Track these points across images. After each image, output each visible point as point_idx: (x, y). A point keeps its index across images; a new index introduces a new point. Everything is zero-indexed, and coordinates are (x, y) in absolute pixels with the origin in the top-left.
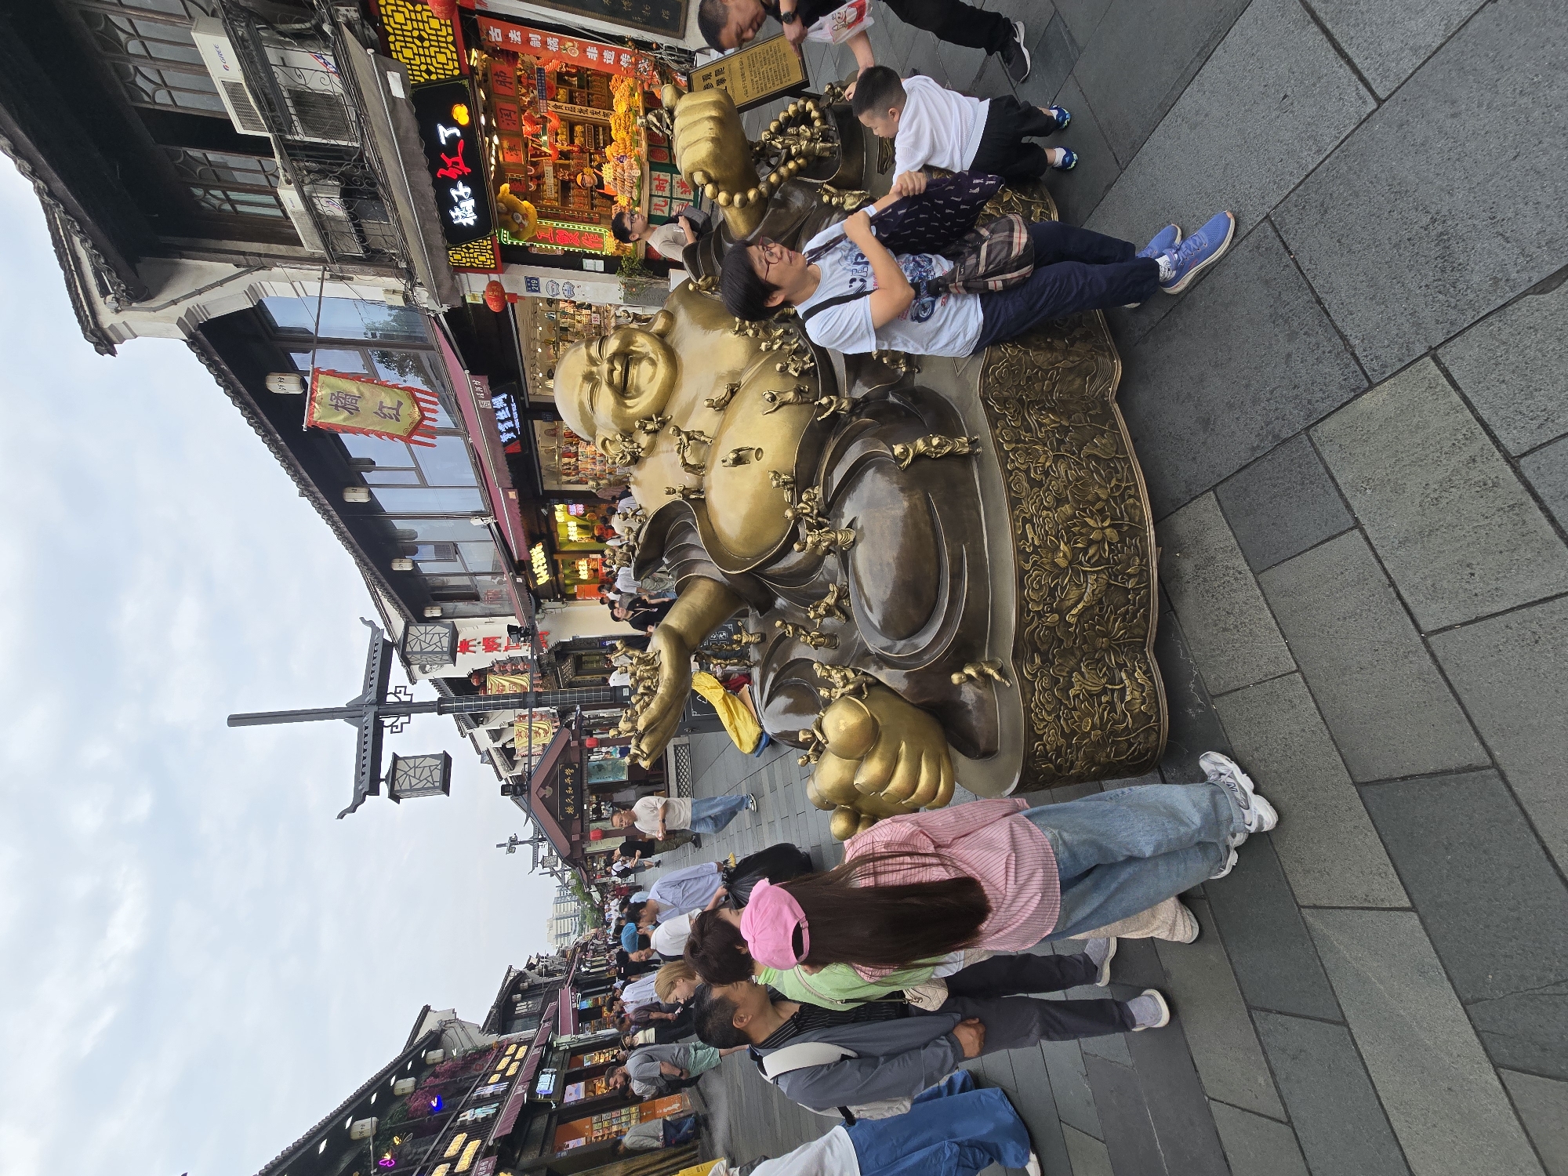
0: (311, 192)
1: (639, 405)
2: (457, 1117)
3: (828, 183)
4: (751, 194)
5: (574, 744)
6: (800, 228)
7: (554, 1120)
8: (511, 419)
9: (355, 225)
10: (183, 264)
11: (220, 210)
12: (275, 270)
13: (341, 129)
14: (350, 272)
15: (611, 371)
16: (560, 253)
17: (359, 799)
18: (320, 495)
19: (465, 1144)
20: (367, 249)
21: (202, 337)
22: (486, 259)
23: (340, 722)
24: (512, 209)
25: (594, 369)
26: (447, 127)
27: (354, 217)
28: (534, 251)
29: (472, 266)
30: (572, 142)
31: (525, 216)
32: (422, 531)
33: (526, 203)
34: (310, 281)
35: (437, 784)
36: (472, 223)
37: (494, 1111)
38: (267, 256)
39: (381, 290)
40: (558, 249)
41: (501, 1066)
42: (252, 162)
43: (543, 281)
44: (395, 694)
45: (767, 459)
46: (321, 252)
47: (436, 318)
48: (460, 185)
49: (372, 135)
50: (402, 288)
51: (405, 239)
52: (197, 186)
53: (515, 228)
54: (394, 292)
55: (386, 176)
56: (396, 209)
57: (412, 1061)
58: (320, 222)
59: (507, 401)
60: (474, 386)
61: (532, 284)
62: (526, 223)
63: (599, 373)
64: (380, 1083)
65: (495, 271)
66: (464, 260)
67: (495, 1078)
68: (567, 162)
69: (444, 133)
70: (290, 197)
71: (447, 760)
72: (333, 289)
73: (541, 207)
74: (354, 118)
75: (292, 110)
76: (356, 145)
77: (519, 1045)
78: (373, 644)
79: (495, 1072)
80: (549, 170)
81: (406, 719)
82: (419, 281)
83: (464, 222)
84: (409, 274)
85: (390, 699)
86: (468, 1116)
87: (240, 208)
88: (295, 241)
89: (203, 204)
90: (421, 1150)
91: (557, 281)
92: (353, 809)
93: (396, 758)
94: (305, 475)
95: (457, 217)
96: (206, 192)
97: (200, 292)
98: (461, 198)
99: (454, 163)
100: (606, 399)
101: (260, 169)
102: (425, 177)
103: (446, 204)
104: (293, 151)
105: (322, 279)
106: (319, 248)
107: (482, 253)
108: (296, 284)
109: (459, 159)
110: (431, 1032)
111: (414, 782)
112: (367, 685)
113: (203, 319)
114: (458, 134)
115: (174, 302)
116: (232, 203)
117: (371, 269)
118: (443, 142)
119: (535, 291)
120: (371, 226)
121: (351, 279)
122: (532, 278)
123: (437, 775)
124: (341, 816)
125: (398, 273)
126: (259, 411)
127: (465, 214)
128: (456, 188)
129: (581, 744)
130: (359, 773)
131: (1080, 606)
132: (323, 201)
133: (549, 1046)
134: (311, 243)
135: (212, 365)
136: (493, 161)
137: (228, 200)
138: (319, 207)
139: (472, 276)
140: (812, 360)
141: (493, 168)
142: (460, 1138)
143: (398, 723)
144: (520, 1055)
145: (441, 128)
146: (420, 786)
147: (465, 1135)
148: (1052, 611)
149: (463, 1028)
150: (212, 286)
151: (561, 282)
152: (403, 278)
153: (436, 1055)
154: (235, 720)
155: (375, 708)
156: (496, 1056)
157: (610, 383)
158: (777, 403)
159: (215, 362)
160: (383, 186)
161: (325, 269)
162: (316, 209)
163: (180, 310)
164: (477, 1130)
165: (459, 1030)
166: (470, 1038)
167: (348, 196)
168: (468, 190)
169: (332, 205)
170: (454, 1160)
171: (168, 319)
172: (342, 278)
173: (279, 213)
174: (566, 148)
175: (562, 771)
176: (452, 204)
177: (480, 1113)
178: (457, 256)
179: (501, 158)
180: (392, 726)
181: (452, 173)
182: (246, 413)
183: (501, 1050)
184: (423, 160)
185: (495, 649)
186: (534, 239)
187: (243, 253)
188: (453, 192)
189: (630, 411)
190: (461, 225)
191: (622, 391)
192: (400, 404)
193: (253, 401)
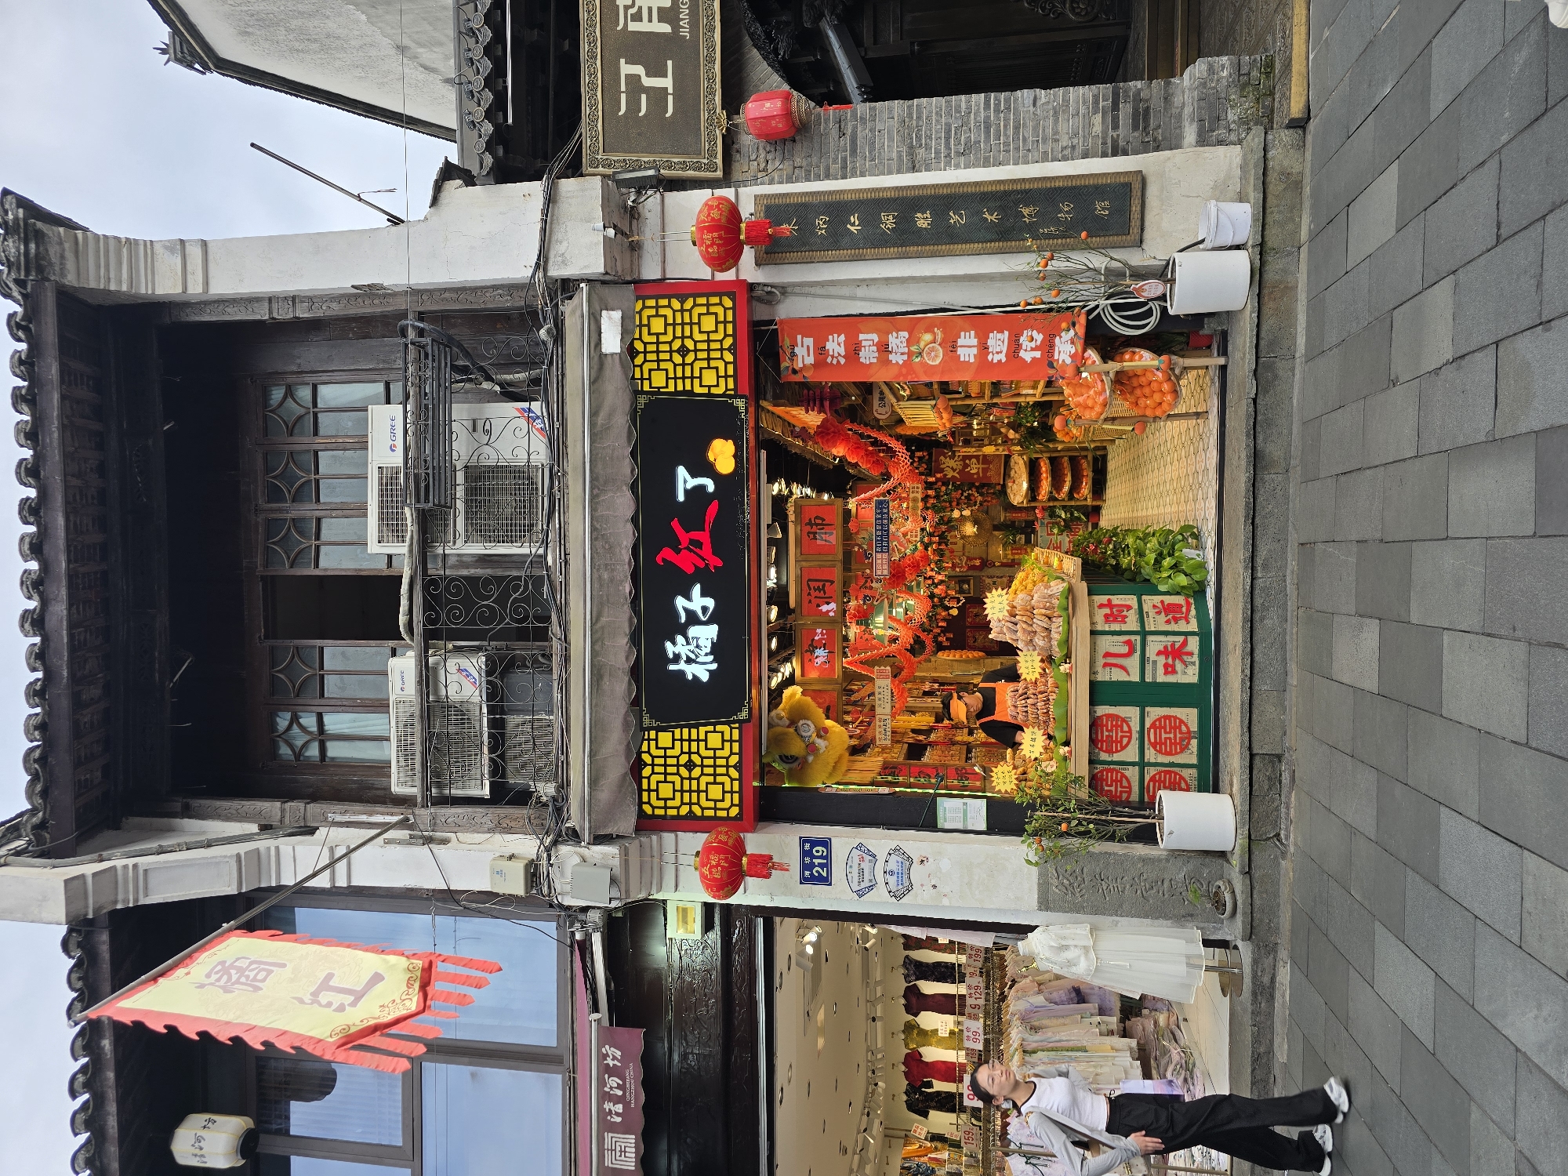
0: (438, 659)
11: (302, 753)
12: (321, 832)
13: (522, 520)
14: (448, 826)
20: (497, 779)
26: (693, 471)
29: (690, 813)
36: (705, 677)
43: (841, 847)
46: (413, 792)
48: (697, 590)
50: (534, 851)
52: (287, 708)
54: (514, 862)
55: (566, 586)
66: (678, 801)
69: (685, 480)
82: (570, 828)
83: (690, 671)
87: (332, 749)
89: (282, 741)
95: (677, 658)
96: (294, 720)
98: (693, 619)
99: (692, 542)
109: (704, 537)
113: (128, 902)
114: (710, 486)
115: (100, 860)
116: (325, 739)
117: (489, 817)
118: (681, 497)
121: (444, 841)
127: (694, 653)
128: (689, 598)
132: (452, 671)
137: (321, 731)
138: (442, 688)
139: (686, 841)
145: (682, 472)
151: (882, 851)
161: (405, 823)
162: (437, 692)
168: (710, 603)
169: (462, 680)
172: (428, 841)
176: (676, 628)
178: (664, 788)
181: (686, 562)
188: (681, 606)
192: (376, 980)
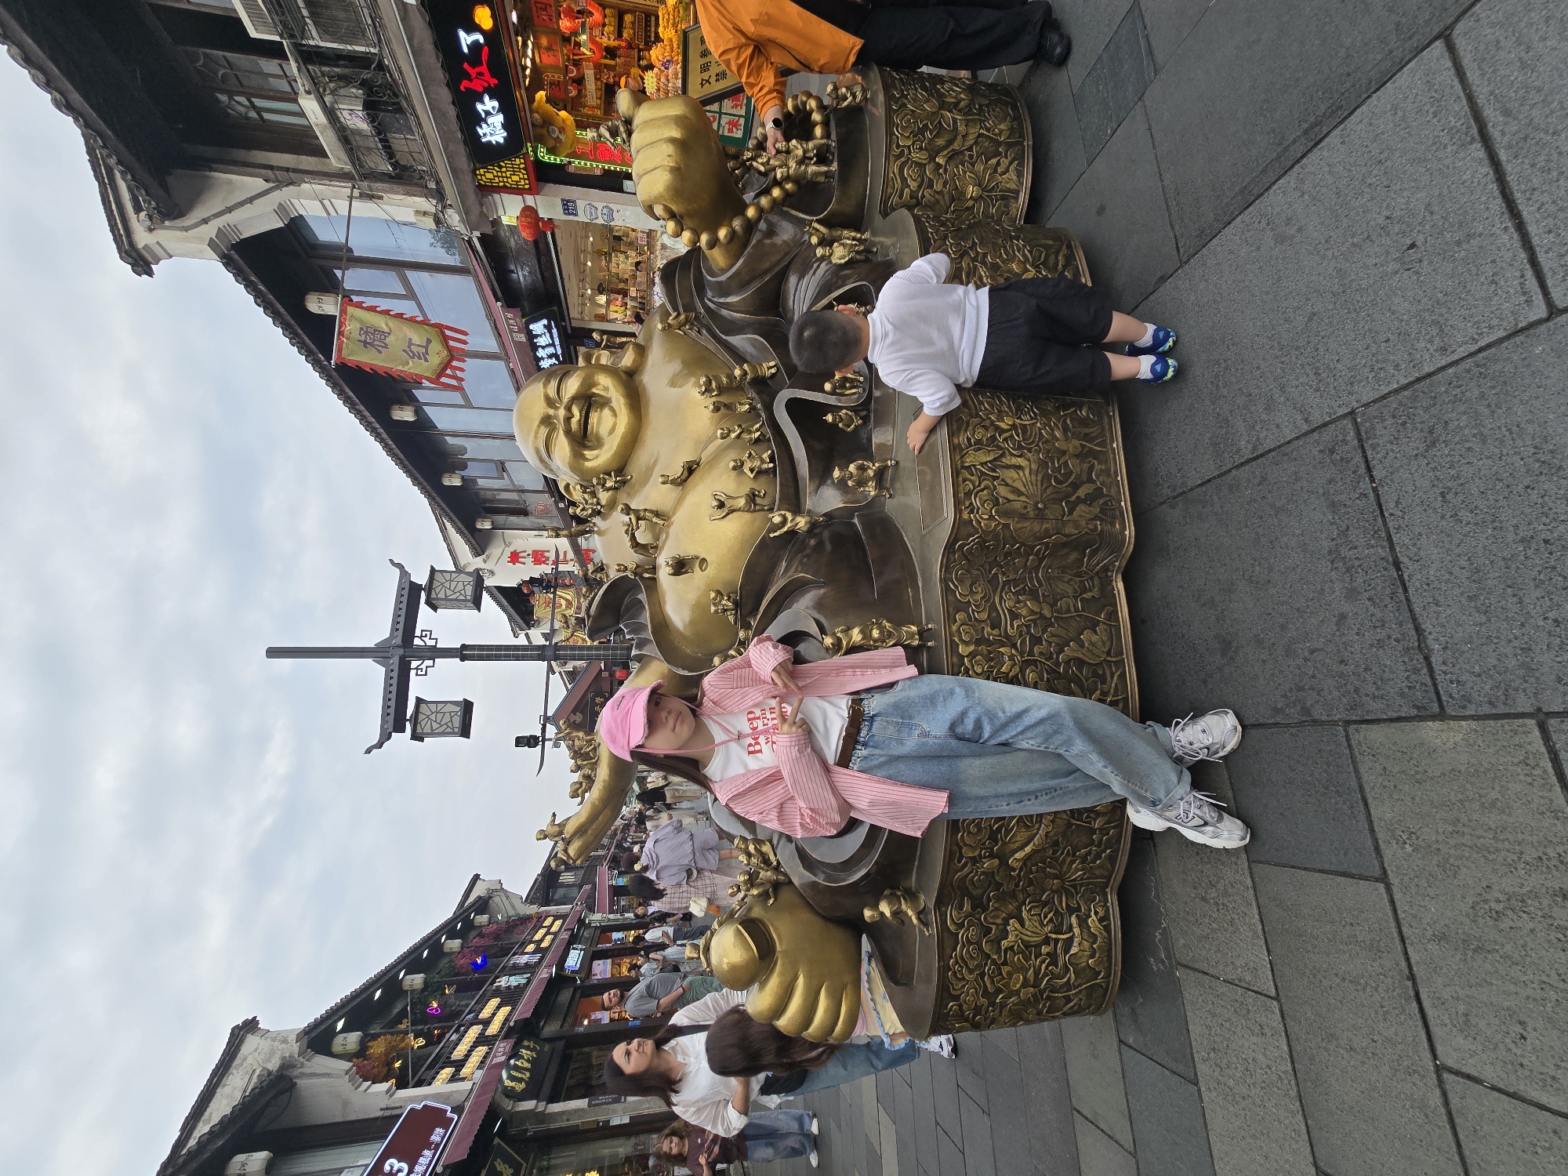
0: (332, 104)
1: (598, 458)
2: (494, 982)
3: (817, 221)
4: (722, 233)
5: (605, 674)
6: (787, 267)
7: (578, 995)
8: (553, 345)
9: (381, 140)
10: (215, 178)
11: (247, 118)
12: (305, 186)
13: (356, 33)
14: (378, 190)
15: (568, 419)
16: (598, 173)
17: (385, 737)
18: (367, 413)
19: (498, 1008)
20: (395, 165)
21: (236, 257)
22: (519, 178)
23: (368, 662)
24: (547, 122)
25: (551, 412)
26: (468, 32)
27: (380, 130)
28: (571, 169)
29: (505, 186)
30: (620, 35)
31: (562, 130)
32: (473, 449)
33: (563, 114)
34: (338, 195)
35: (456, 730)
36: (501, 141)
37: (524, 981)
38: (295, 171)
39: (411, 211)
40: (597, 167)
41: (537, 937)
42: (270, 66)
43: (581, 205)
44: (421, 637)
45: (711, 571)
46: (348, 168)
47: (470, 242)
48: (486, 98)
49: (389, 43)
50: (433, 210)
51: (432, 157)
52: (223, 92)
53: (551, 143)
54: (425, 213)
55: (407, 89)
56: (420, 124)
57: (461, 924)
58: (345, 136)
59: (548, 327)
60: (507, 319)
61: (568, 206)
62: (562, 137)
63: (556, 417)
64: (432, 942)
65: (530, 191)
66: (497, 180)
67: (531, 948)
68: (612, 62)
69: (466, 39)
70: (310, 106)
71: (467, 707)
72: (362, 208)
73: (582, 116)
74: (370, 22)
75: (305, 13)
76: (373, 50)
77: (556, 918)
78: (401, 589)
79: (531, 942)
80: (589, 74)
81: (429, 663)
82: (449, 202)
83: (493, 140)
84: (439, 195)
85: (417, 641)
86: (503, 982)
87: (266, 116)
88: (320, 152)
89: (230, 111)
90: (463, 1003)
91: (595, 204)
92: (380, 745)
93: (419, 701)
94: (351, 394)
95: (485, 135)
96: (231, 98)
97: (230, 210)
98: (488, 113)
99: (478, 74)
100: (562, 446)
101: (281, 73)
102: (445, 95)
103: (471, 120)
104: (310, 57)
105: (351, 198)
106: (346, 164)
107: (515, 172)
108: (326, 202)
109: (484, 69)
110: (480, 898)
111: (435, 725)
112: (394, 629)
113: (235, 239)
114: (482, 40)
115: (205, 221)
116: (259, 110)
117: (400, 188)
118: (466, 50)
119: (572, 214)
120: (398, 141)
121: (381, 198)
122: (568, 201)
123: (457, 722)
124: (368, 751)
125: (428, 194)
126: (300, 331)
127: (494, 131)
128: (483, 102)
129: (612, 675)
130: (385, 715)
131: (1028, 849)
132: (345, 113)
133: (581, 922)
134: (337, 158)
135: (250, 286)
136: (529, 64)
137: (254, 107)
138: (342, 120)
139: (505, 196)
140: (772, 459)
141: (528, 72)
142: (494, 1002)
143: (423, 666)
144: (553, 929)
145: (462, 34)
146: (441, 730)
147: (498, 1000)
148: (991, 856)
149: (507, 897)
150: (241, 204)
151: (600, 205)
152: (433, 198)
153: (483, 919)
154: (273, 653)
155: (401, 651)
156: (535, 926)
157: (568, 432)
158: (726, 510)
159: (252, 282)
160: (406, 98)
161: (354, 187)
162: (340, 122)
163: (210, 230)
164: (510, 997)
165: (504, 899)
166: (513, 906)
167: (371, 107)
168: (496, 104)
169: (355, 118)
170: (487, 1023)
171: (200, 239)
172: (371, 197)
173: (305, 123)
174: (613, 43)
175: (593, 699)
176: (478, 120)
177: (514, 981)
178: (488, 175)
179: (537, 60)
180: (417, 669)
181: (476, 85)
182: (287, 333)
183: (540, 918)
184: (440, 75)
185: (544, 562)
186: (573, 155)
187: (271, 168)
188: (480, 107)
189: (588, 464)
190: (490, 142)
191: (582, 439)
192: (429, 341)
193: (293, 322)
